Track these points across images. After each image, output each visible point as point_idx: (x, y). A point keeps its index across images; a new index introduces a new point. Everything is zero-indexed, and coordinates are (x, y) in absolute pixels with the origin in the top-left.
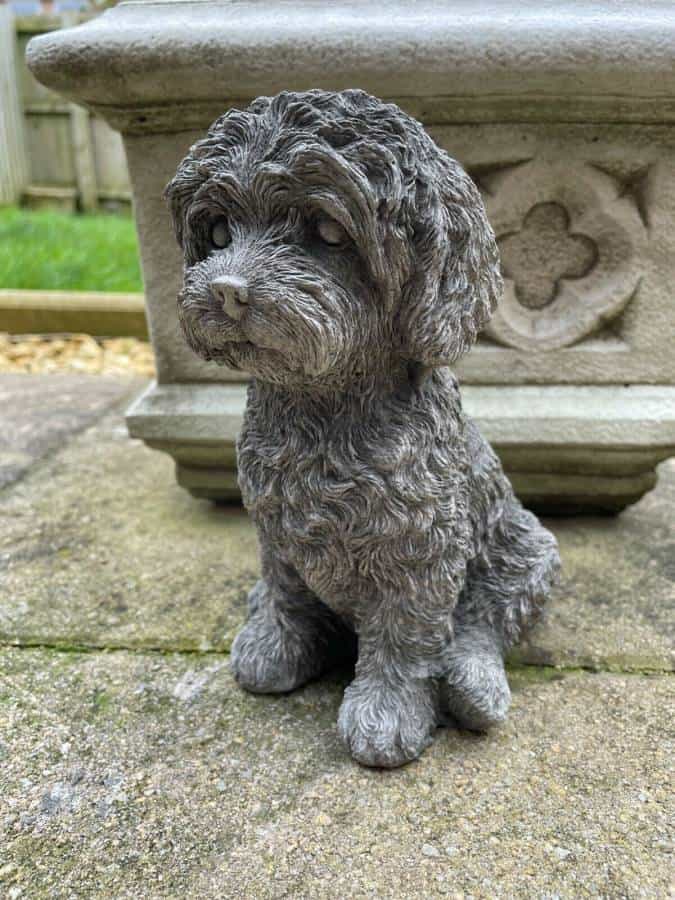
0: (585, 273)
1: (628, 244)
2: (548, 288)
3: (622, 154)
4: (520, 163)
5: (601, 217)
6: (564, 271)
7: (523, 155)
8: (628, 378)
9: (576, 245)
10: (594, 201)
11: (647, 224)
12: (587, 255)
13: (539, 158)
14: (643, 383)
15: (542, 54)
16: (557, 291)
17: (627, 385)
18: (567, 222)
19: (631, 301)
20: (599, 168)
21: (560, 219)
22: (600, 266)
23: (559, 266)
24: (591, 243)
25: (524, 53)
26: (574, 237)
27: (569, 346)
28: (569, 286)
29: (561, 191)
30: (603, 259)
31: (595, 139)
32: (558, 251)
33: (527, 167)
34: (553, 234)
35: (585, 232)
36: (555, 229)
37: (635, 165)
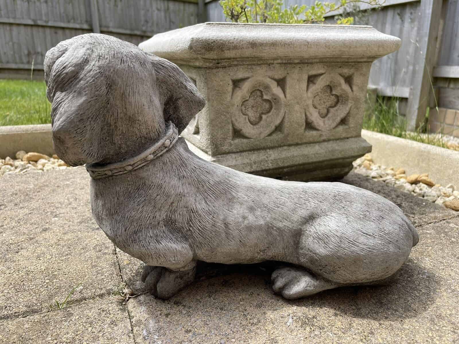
0: (335, 106)
1: (348, 97)
2: (325, 111)
3: (346, 71)
4: (322, 74)
5: (342, 89)
6: (329, 105)
7: (323, 72)
8: (348, 136)
9: (333, 97)
10: (340, 85)
11: (352, 91)
12: (336, 100)
13: (327, 73)
14: (352, 137)
15: (338, 46)
16: (328, 111)
17: (348, 138)
18: (331, 90)
19: (348, 114)
20: (340, 75)
21: (329, 90)
22: (339, 103)
23: (328, 104)
24: (337, 96)
25: (334, 46)
26: (333, 95)
27: (334, 128)
28: (332, 110)
29: (331, 82)
30: (340, 101)
31: (340, 67)
32: (328, 99)
33: (324, 75)
34: (327, 94)
35: (336, 94)
36: (328, 93)
37: (349, 74)
